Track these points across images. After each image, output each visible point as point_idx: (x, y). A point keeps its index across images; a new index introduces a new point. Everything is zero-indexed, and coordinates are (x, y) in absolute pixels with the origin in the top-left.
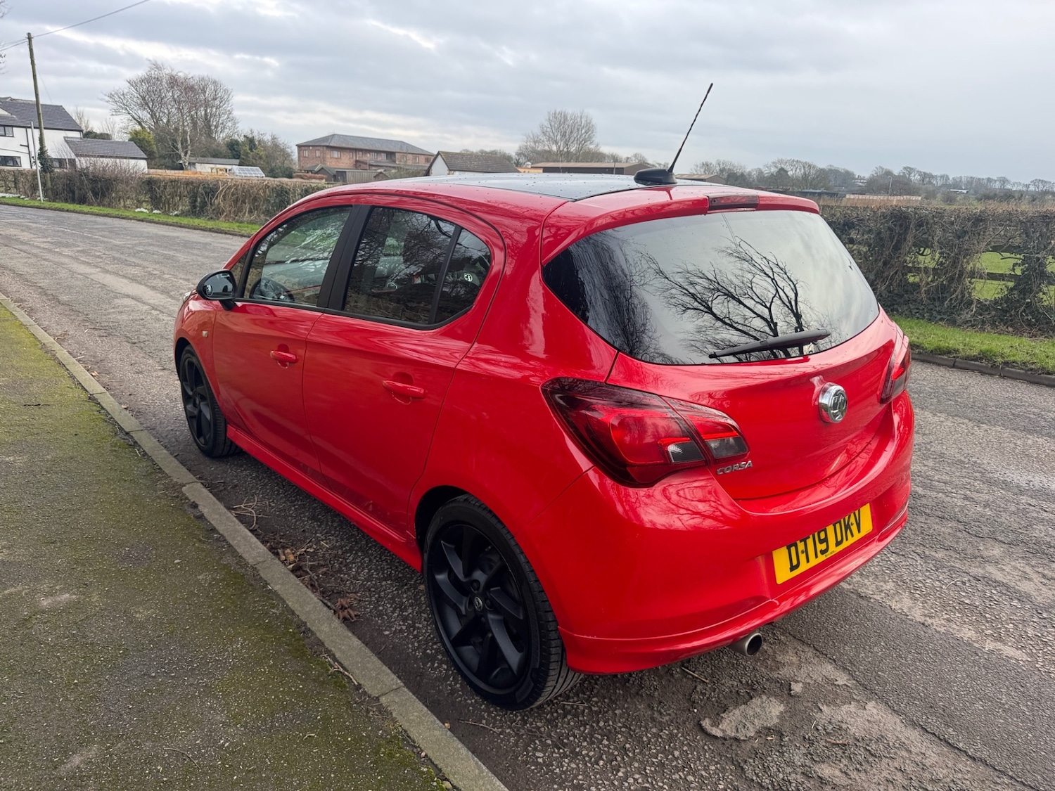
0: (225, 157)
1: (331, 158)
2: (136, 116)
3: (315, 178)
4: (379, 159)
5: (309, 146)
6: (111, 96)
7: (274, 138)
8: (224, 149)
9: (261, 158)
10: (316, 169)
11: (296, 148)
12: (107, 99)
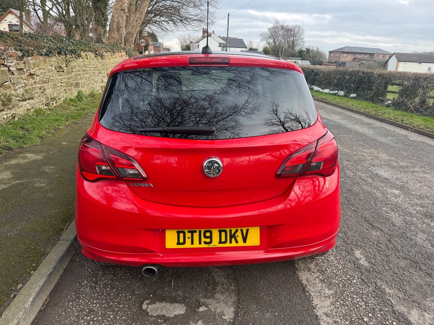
0: (297, 57)
1: (343, 57)
2: (268, 42)
3: (331, 65)
4: (366, 57)
5: (334, 52)
6: (261, 35)
7: (318, 49)
8: (297, 54)
9: (310, 57)
10: (333, 62)
11: (329, 53)
12: (260, 35)
